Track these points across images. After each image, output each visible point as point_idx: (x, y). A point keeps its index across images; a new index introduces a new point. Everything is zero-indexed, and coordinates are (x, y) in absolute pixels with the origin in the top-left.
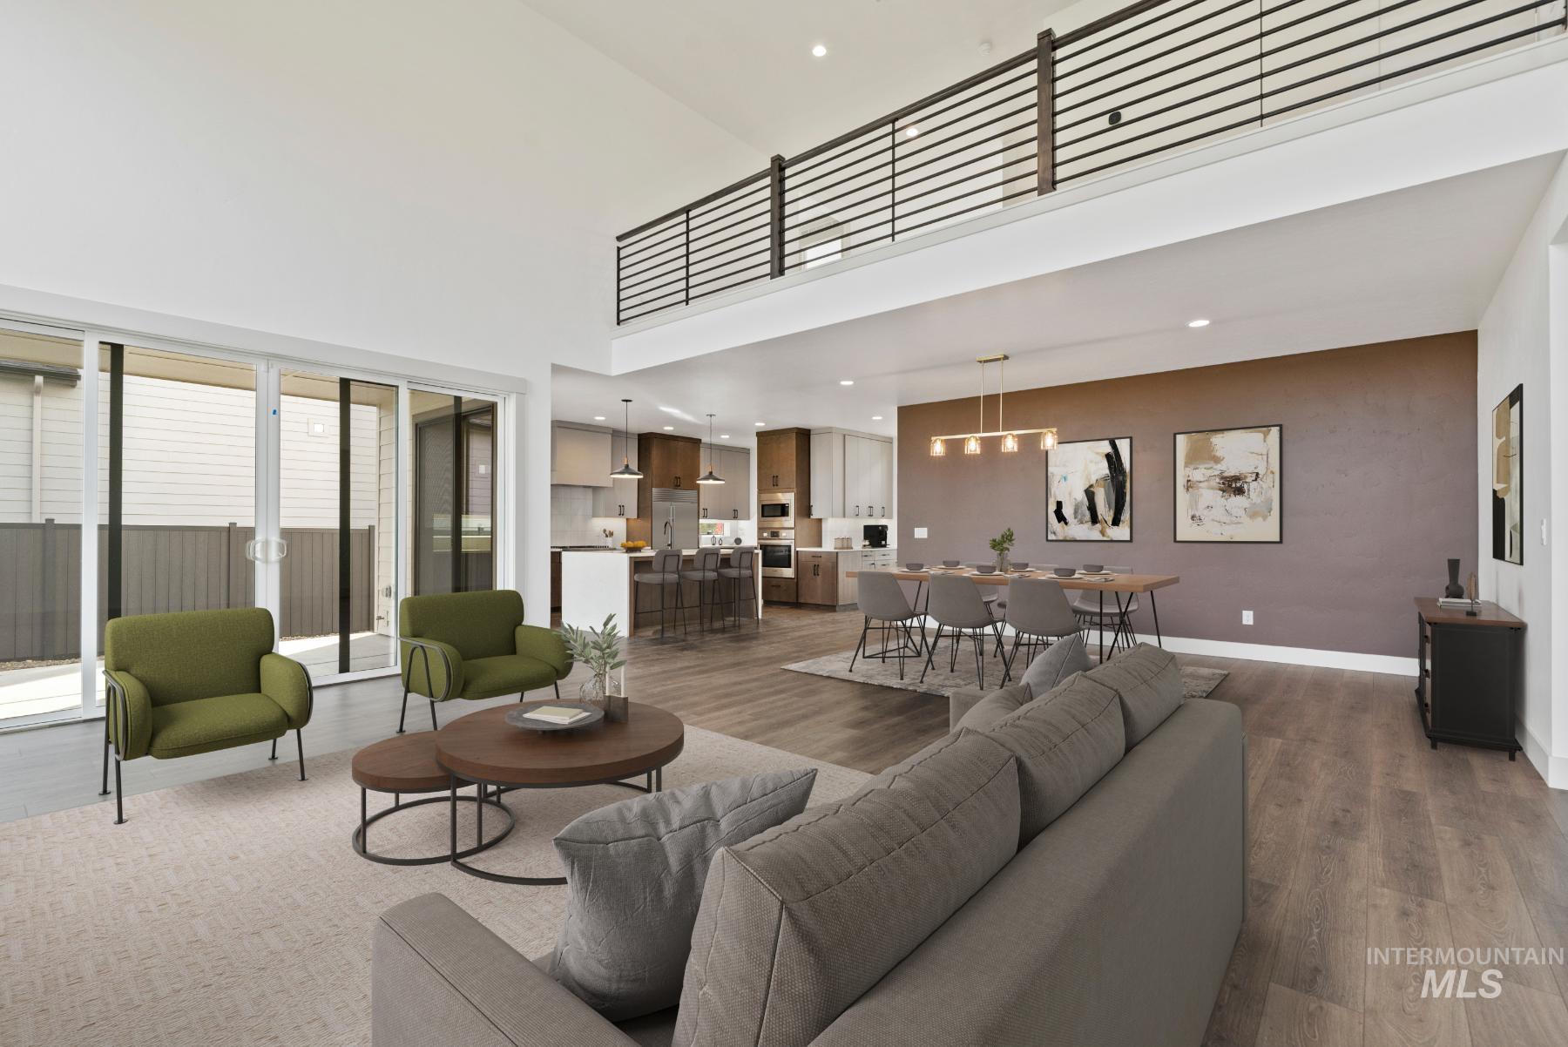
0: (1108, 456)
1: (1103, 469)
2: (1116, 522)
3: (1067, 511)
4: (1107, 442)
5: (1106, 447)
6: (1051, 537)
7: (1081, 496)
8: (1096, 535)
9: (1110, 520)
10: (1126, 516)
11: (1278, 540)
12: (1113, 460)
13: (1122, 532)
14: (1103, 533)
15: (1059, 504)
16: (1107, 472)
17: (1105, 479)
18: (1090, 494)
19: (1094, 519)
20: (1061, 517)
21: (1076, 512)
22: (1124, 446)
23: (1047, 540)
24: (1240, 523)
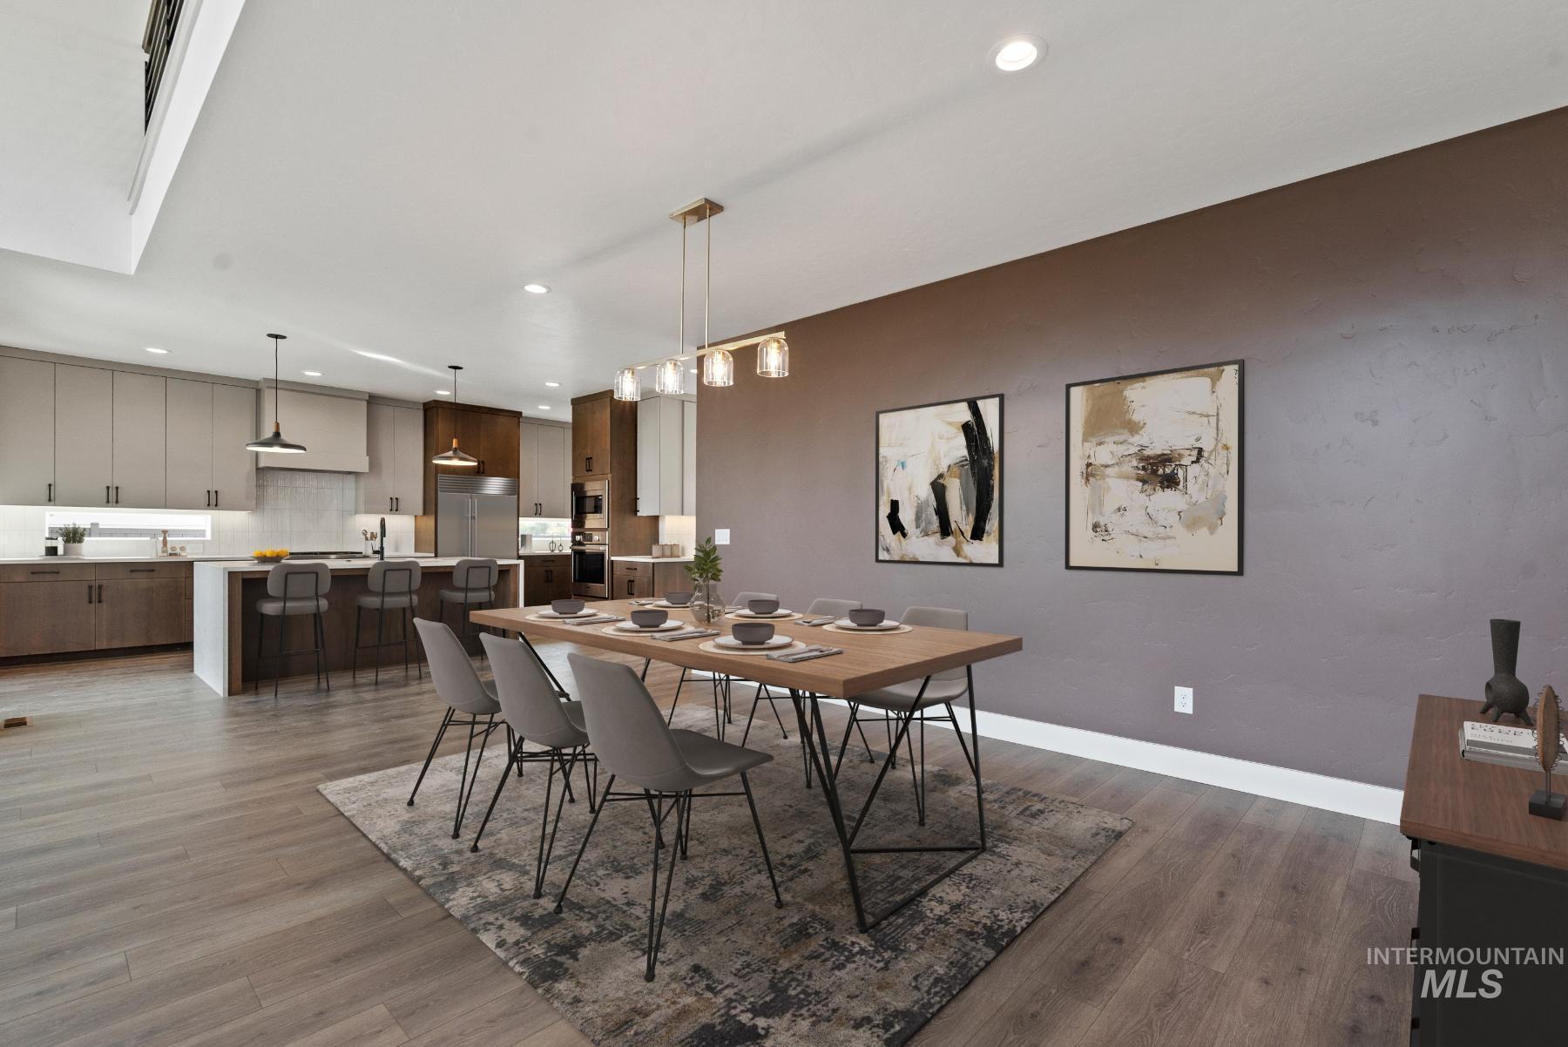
0: (966, 427)
1: (958, 448)
2: (978, 533)
3: (906, 516)
4: (964, 406)
5: (962, 413)
6: (883, 556)
7: (925, 492)
8: (947, 554)
9: (968, 530)
10: (992, 525)
11: (1235, 568)
12: (974, 433)
13: (985, 550)
14: (957, 551)
15: (895, 505)
16: (965, 452)
17: (960, 464)
18: (938, 489)
19: (945, 529)
20: (897, 526)
21: (918, 518)
22: (989, 409)
23: (878, 560)
24: (1169, 538)
